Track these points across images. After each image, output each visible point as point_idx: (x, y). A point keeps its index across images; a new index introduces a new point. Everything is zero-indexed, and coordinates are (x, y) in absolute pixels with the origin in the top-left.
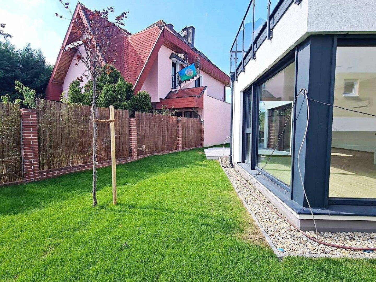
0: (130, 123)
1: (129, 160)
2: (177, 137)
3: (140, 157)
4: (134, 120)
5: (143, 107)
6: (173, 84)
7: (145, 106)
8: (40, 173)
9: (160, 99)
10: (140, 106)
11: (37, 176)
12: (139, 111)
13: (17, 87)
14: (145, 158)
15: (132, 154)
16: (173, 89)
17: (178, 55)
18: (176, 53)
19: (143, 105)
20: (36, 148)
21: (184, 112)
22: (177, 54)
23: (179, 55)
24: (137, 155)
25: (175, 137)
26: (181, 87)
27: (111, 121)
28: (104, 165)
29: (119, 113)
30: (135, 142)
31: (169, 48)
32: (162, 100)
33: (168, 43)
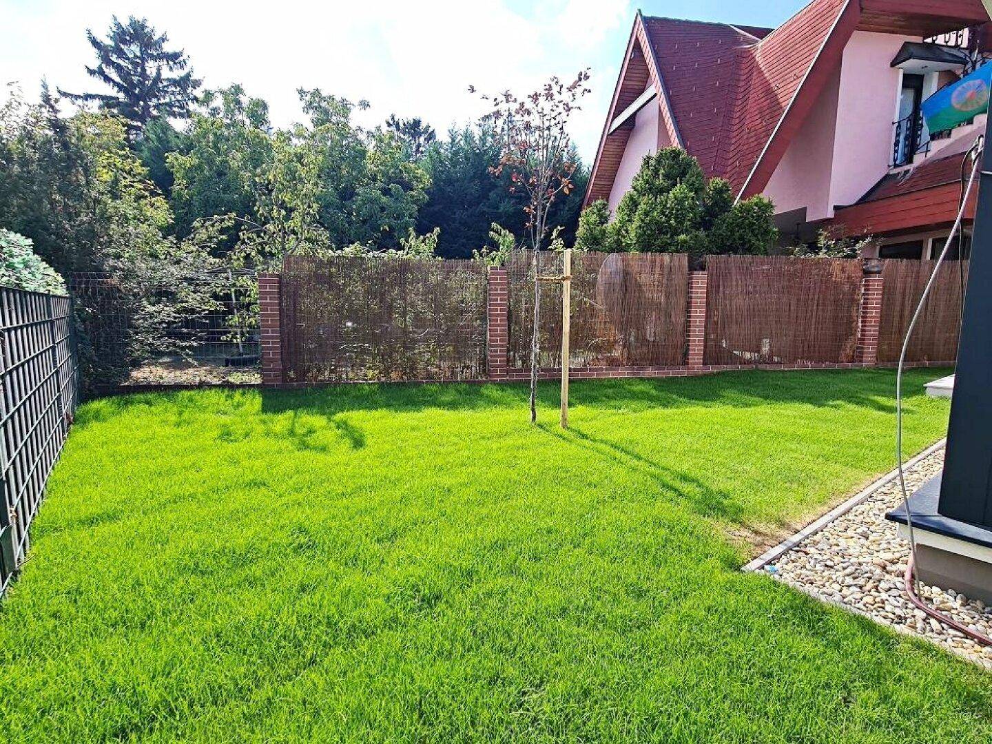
0: (689, 285)
1: (682, 372)
2: (860, 324)
3: (712, 369)
4: (700, 278)
5: (750, 241)
6: (896, 151)
7: (756, 236)
8: (507, 372)
9: (836, 208)
10: (741, 238)
11: (504, 376)
12: (736, 253)
13: (492, 233)
14: (723, 373)
15: (688, 359)
16: (896, 166)
17: (934, 41)
18: (924, 38)
19: (749, 236)
20: (503, 330)
21: (930, 241)
22: (929, 40)
23: (940, 40)
24: (704, 364)
25: (850, 322)
26: (929, 155)
27: (564, 279)
28: (619, 374)
29: (662, 260)
30: (699, 331)
31: (893, 32)
32: (842, 211)
33: (884, 19)
